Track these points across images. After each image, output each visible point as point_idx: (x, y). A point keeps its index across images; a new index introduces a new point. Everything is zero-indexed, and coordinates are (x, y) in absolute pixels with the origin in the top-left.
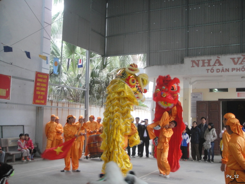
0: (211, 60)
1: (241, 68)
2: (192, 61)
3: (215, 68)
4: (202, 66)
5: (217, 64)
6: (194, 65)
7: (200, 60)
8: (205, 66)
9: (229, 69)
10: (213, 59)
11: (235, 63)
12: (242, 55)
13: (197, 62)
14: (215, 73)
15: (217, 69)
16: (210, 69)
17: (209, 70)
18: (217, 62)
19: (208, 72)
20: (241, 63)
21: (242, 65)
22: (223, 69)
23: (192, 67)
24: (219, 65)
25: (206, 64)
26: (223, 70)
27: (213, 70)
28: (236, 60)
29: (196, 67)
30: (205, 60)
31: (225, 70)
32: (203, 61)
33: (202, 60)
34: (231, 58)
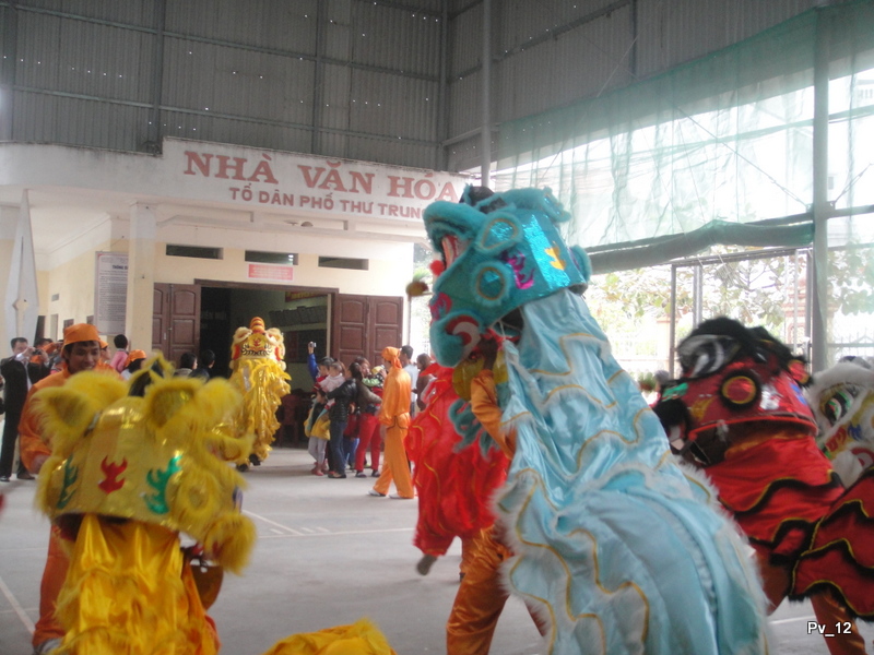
0: (246, 160)
1: (324, 198)
2: (187, 153)
3: (256, 187)
4: (217, 176)
5: (262, 177)
6: (194, 165)
7: (212, 156)
8: (227, 177)
9: (292, 196)
10: (253, 158)
11: (311, 183)
12: (329, 163)
13: (204, 160)
14: (254, 204)
15: (262, 193)
16: (242, 188)
17: (238, 190)
18: (262, 170)
19: (234, 198)
20: (324, 186)
21: (327, 192)
22: (277, 195)
23: (186, 173)
24: (266, 181)
25: (231, 172)
26: (276, 199)
27: (250, 192)
28: (312, 174)
29: (200, 175)
30: (229, 158)
31: (281, 198)
32: (223, 159)
33: (218, 157)
34: (299, 166)
